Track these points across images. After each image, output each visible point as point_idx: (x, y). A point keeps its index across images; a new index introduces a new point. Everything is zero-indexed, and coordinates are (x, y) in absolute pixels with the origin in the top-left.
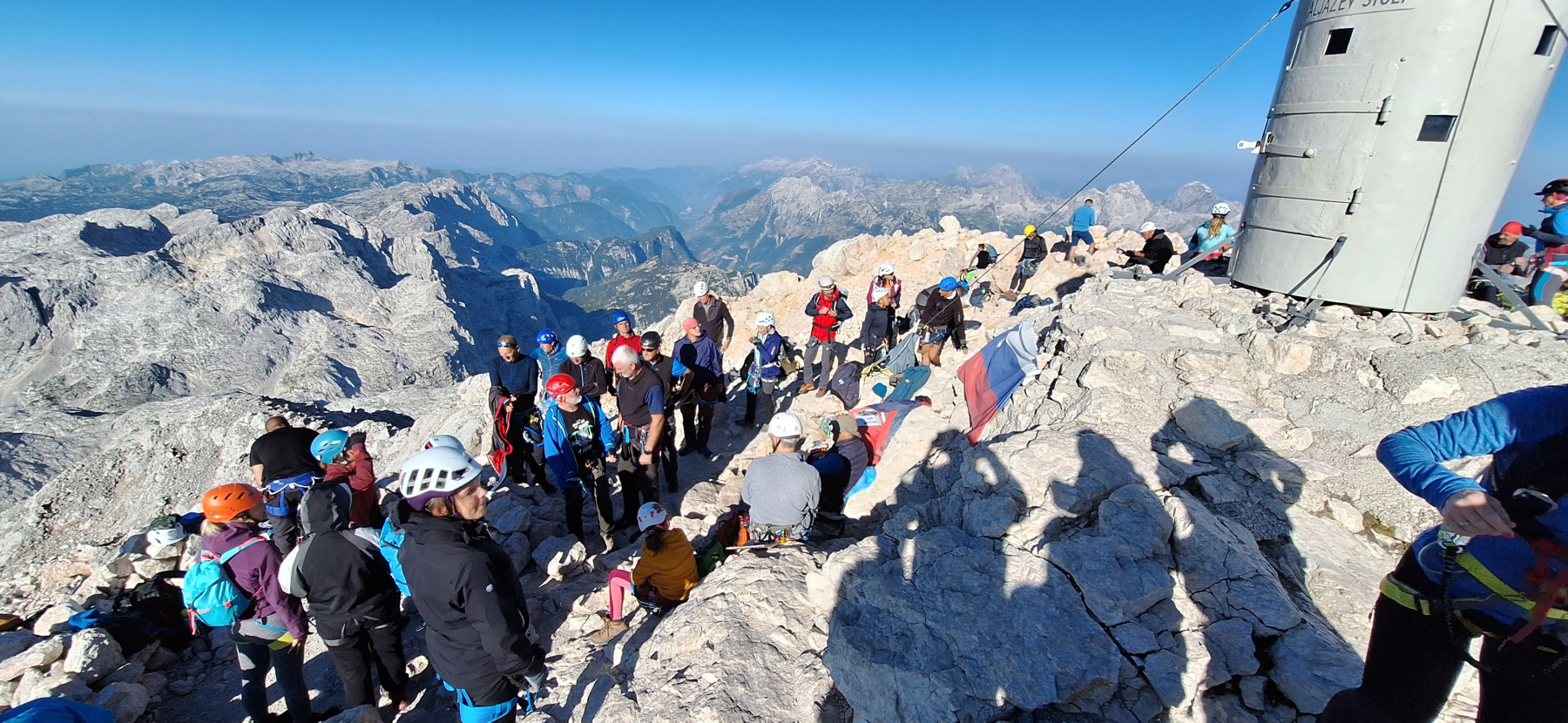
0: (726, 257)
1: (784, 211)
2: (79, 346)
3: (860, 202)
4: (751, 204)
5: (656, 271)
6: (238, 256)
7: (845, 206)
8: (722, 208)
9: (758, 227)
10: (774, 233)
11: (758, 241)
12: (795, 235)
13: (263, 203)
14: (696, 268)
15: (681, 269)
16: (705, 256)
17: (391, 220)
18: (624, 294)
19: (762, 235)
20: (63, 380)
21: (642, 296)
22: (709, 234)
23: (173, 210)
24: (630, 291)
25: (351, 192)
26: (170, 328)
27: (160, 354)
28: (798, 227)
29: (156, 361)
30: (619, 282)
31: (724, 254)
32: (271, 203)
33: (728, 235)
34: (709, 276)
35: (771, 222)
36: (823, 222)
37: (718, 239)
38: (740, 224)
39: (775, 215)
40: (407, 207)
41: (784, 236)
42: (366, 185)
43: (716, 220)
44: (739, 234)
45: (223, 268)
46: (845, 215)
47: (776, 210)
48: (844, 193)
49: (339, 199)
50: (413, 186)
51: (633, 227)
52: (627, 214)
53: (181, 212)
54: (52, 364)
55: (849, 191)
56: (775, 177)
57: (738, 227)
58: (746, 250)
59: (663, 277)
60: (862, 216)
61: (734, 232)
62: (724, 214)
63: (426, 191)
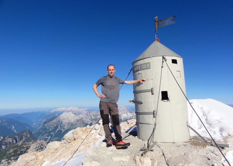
0: (46, 137)
1: (64, 122)
3: (86, 118)
4: (54, 121)
5: (22, 145)
7: (82, 119)
8: (45, 123)
9: (57, 127)
10: (62, 128)
11: (56, 131)
12: (68, 128)
14: (36, 142)
15: (31, 143)
16: (40, 138)
18: (10, 154)
19: (58, 129)
21: (17, 154)
22: (41, 131)
24: (12, 153)
28: (69, 126)
30: (8, 150)
31: (46, 136)
33: (47, 130)
34: (41, 144)
35: (60, 126)
36: (76, 124)
37: (44, 132)
38: (51, 127)
39: (62, 123)
41: (64, 129)
43: (43, 126)
44: (51, 130)
46: (82, 121)
47: (62, 122)
48: (81, 115)
51: (15, 131)
52: (13, 128)
55: (83, 115)
56: (62, 113)
57: (50, 128)
58: (53, 134)
59: (25, 146)
60: (86, 121)
61: (49, 129)
62: (46, 125)
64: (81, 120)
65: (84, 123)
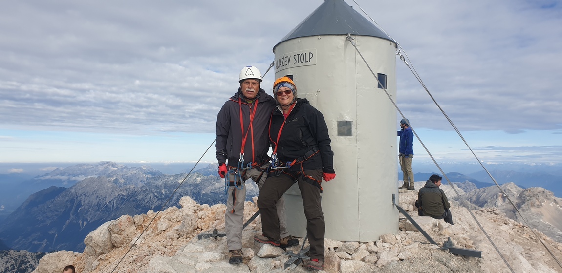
0: (36, 242)
1: (86, 202)
3: (145, 191)
4: (59, 199)
7: (134, 194)
8: (33, 204)
10: (79, 219)
11: (64, 227)
12: (96, 218)
14: (6, 254)
16: (17, 243)
19: (68, 222)
28: (98, 213)
31: (33, 240)
33: (39, 224)
34: (19, 260)
35: (76, 211)
36: (117, 207)
38: (49, 215)
41: (87, 220)
43: (28, 213)
44: (49, 222)
46: (134, 201)
47: (80, 201)
57: (48, 218)
58: (54, 234)
61: (44, 221)
62: (35, 209)
64: (132, 199)
65: (139, 205)
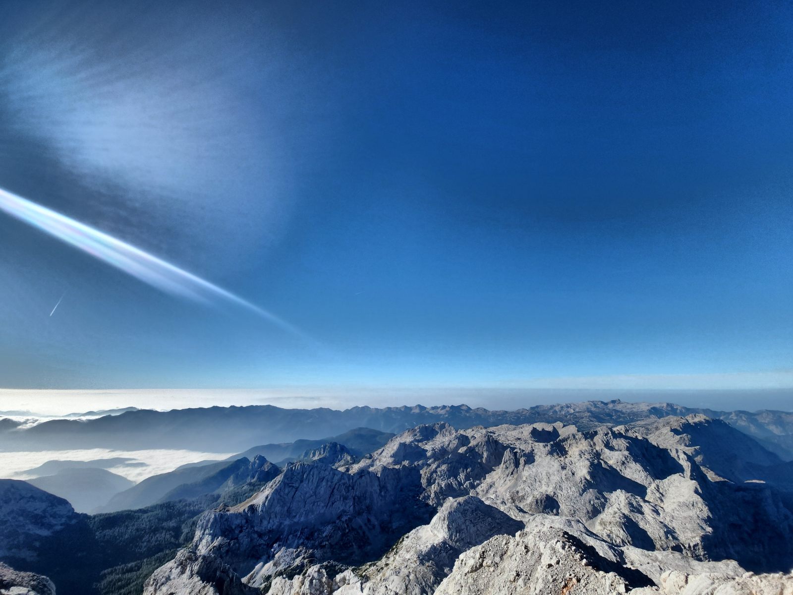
2: (524, 479)
6: (584, 449)
13: (596, 423)
17: (663, 437)
20: (518, 492)
23: (561, 424)
25: (640, 420)
26: (555, 478)
27: (550, 491)
29: (548, 493)
32: (600, 424)
40: (672, 430)
42: (647, 416)
45: (577, 453)
49: (632, 424)
50: (675, 418)
53: (564, 426)
54: (515, 485)
63: (683, 421)
